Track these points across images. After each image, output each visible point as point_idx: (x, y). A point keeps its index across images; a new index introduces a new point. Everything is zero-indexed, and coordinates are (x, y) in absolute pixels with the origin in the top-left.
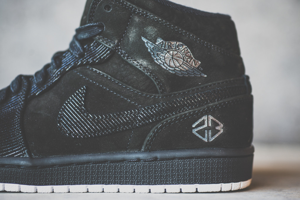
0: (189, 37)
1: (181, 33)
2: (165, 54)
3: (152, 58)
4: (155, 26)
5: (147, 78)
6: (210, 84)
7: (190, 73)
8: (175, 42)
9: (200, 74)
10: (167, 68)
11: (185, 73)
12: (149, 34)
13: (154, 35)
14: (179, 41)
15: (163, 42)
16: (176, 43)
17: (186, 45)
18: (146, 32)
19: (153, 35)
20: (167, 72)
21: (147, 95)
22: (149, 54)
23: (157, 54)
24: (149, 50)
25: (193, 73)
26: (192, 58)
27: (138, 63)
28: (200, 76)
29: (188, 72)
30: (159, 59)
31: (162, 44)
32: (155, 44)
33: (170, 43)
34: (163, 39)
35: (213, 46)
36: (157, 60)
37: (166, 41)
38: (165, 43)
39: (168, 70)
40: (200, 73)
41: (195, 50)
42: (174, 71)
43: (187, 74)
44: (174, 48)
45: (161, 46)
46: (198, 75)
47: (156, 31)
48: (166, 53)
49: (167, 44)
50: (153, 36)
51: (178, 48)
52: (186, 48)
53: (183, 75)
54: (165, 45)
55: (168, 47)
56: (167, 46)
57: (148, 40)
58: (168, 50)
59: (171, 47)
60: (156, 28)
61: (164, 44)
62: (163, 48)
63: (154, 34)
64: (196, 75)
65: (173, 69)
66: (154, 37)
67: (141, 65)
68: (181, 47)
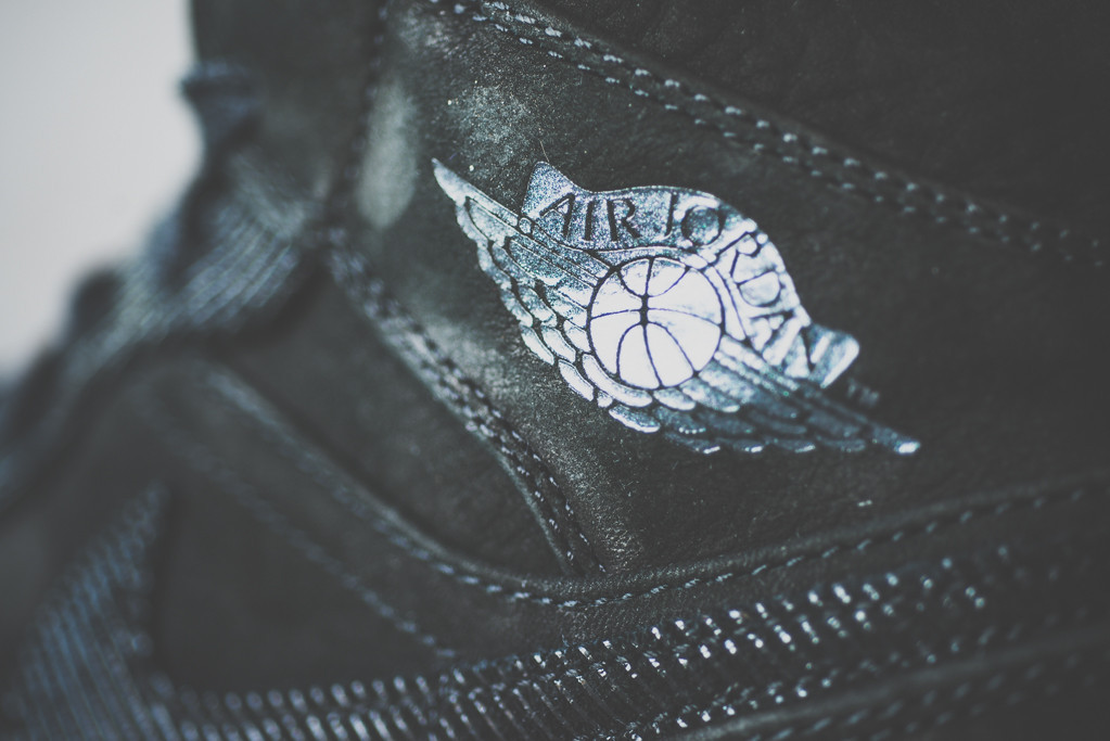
0: (774, 150)
1: (712, 128)
2: (596, 289)
3: (509, 314)
4: (515, 83)
5: (480, 458)
6: (939, 508)
7: (777, 426)
8: (667, 197)
9: (865, 433)
10: (597, 391)
11: (733, 426)
12: (479, 144)
13: (509, 151)
14: (696, 186)
15: (571, 197)
16: (674, 200)
17: (746, 215)
18: (457, 131)
19: (502, 154)
20: (597, 422)
21: (485, 582)
22: (487, 285)
23: (540, 289)
24: (485, 263)
25: (802, 430)
26: (788, 315)
27: (432, 346)
28: (861, 446)
29: (761, 419)
30: (554, 322)
31: (568, 217)
32: (521, 215)
33: (628, 202)
34: (571, 173)
35: (972, 208)
36: (537, 326)
37: (594, 185)
38: (591, 207)
39: (605, 411)
40: (854, 422)
41: (817, 248)
42: (651, 411)
43: (756, 438)
44: (660, 238)
45: (565, 227)
46: (842, 438)
47: (524, 121)
48: (601, 281)
49: (602, 212)
50: (503, 161)
51: (686, 234)
52: (754, 235)
53: (727, 442)
54: (591, 219)
55: (615, 236)
56: (607, 226)
57: (476, 183)
58: (611, 257)
59: (636, 235)
60: (521, 98)
61: (584, 211)
62: (578, 238)
63: (508, 140)
64: (829, 443)
65: (644, 401)
66: (513, 163)
67: (449, 364)
68: (714, 232)
